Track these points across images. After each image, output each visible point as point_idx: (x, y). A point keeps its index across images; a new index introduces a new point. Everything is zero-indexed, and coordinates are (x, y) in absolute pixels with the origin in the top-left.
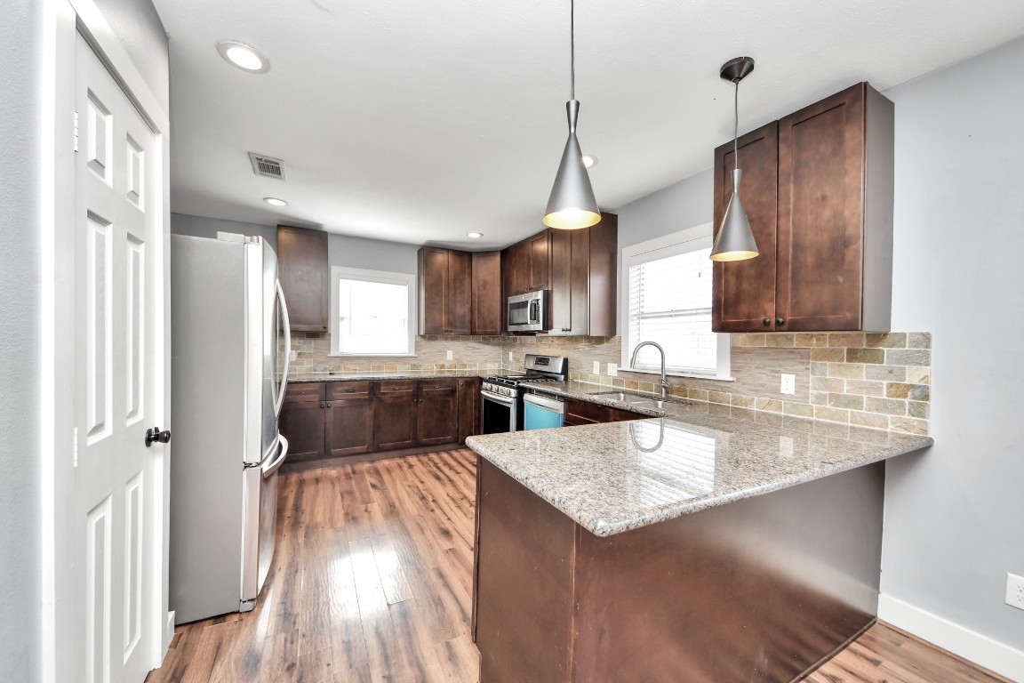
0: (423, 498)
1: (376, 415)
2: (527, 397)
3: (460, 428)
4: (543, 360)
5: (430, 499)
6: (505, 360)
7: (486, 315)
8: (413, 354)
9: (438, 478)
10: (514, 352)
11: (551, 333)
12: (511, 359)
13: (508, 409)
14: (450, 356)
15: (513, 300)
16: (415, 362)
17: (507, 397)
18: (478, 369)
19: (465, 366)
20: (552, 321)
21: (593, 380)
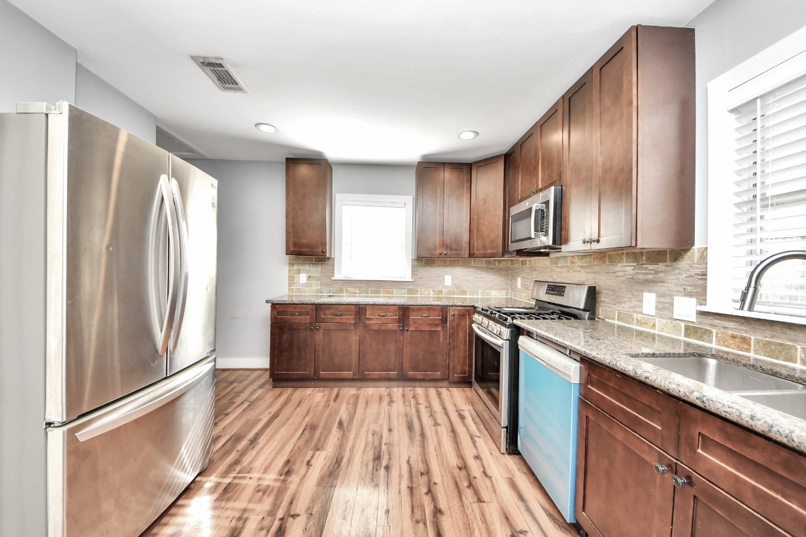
0: (378, 458)
1: (361, 342)
2: (523, 340)
3: (451, 364)
4: (557, 289)
5: (384, 463)
6: (514, 288)
7: (486, 234)
8: (409, 278)
9: (410, 427)
10: (523, 278)
11: (564, 248)
12: (519, 286)
13: (497, 355)
14: (448, 280)
15: (515, 210)
16: (411, 287)
17: (497, 336)
18: (480, 296)
19: (465, 292)
20: (567, 231)
21: (640, 323)
